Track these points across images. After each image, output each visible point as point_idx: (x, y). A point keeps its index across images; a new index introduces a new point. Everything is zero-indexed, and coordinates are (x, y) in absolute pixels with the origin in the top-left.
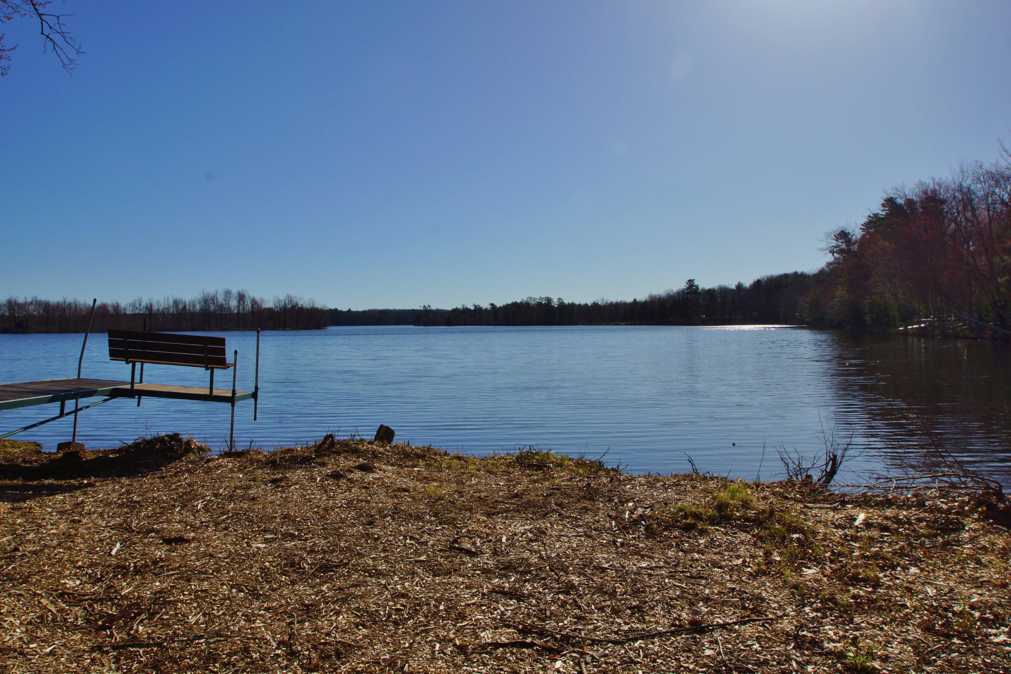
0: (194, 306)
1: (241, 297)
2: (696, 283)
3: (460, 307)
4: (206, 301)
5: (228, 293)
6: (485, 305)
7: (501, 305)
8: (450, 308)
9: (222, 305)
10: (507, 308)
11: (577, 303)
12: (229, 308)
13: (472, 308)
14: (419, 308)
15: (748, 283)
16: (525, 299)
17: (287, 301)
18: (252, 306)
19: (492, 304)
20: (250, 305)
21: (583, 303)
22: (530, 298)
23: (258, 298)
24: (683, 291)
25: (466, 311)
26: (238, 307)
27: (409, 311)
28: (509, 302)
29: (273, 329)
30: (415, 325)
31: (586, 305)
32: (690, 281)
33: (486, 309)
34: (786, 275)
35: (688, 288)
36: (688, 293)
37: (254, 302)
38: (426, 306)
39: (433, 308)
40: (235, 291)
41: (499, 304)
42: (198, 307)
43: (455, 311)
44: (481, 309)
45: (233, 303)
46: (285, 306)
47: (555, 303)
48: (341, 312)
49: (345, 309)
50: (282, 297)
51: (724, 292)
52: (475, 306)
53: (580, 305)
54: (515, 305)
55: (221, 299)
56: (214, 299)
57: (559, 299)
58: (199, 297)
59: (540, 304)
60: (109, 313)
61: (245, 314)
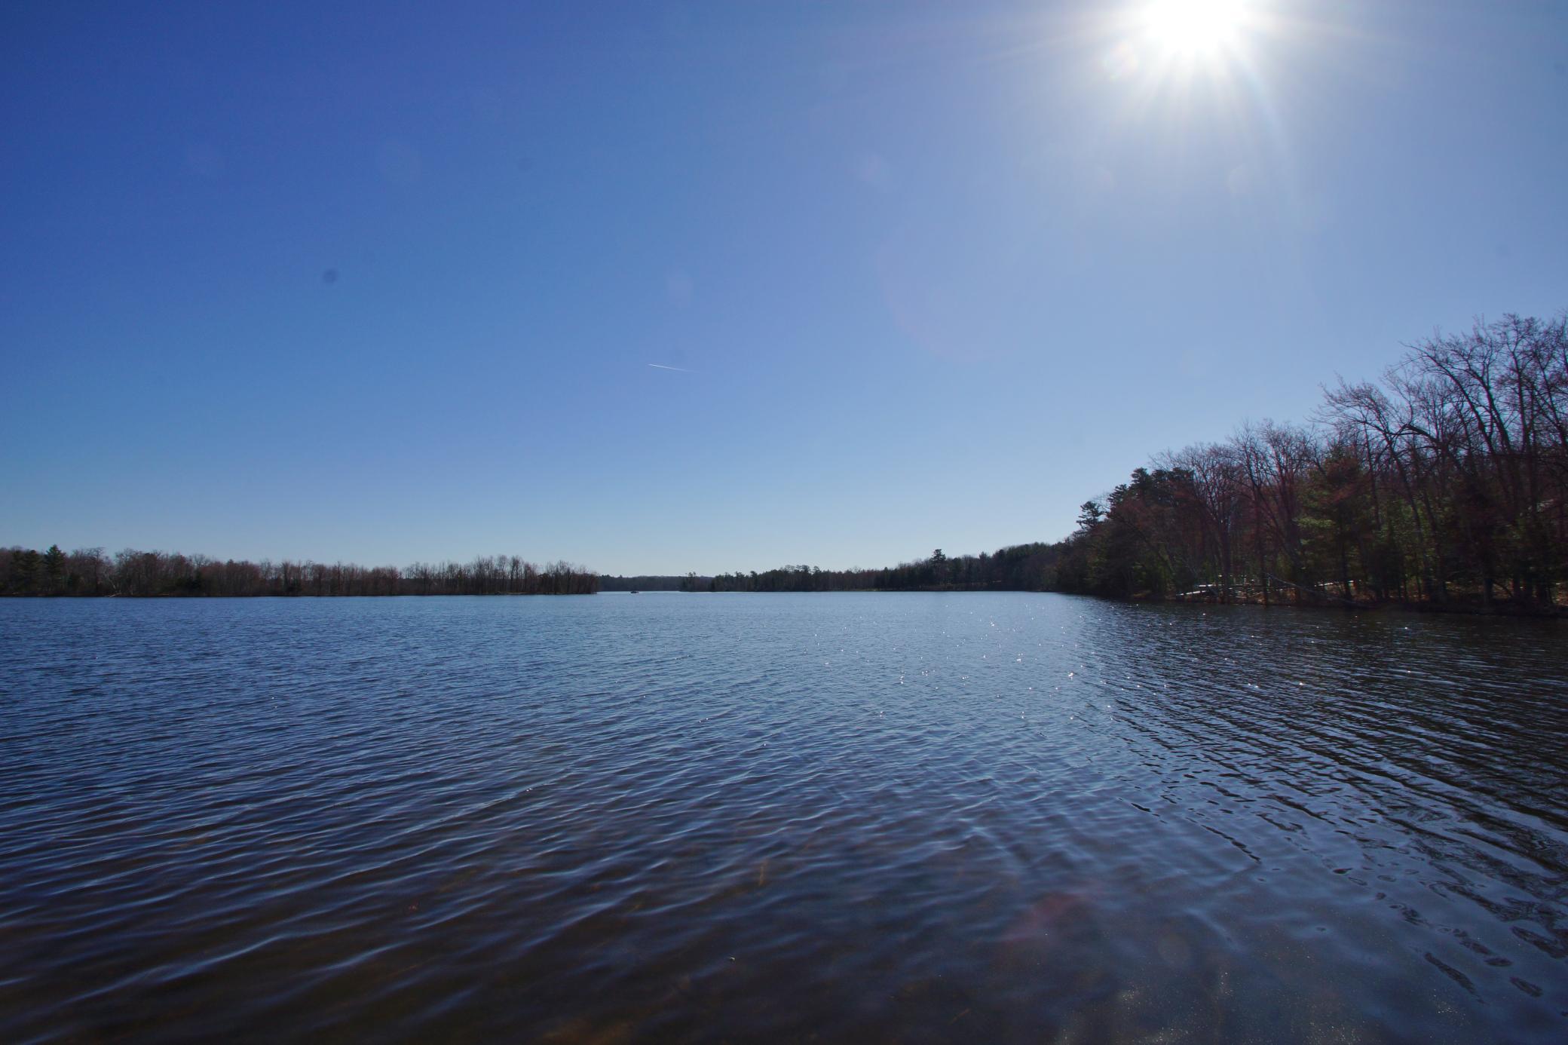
0: (469, 571)
1: (515, 563)
2: (943, 553)
3: (723, 574)
4: (480, 566)
5: (502, 559)
6: (747, 573)
7: (762, 573)
8: (713, 576)
9: (496, 571)
10: (766, 575)
11: (832, 571)
12: (503, 573)
13: (735, 576)
14: (685, 576)
15: (991, 553)
16: (784, 567)
17: (559, 567)
18: (526, 572)
19: (753, 572)
20: (523, 570)
21: (837, 570)
22: (789, 566)
23: (531, 564)
24: (931, 560)
25: (728, 578)
26: (512, 572)
27: (676, 578)
28: (769, 570)
29: (545, 594)
30: (681, 591)
31: (840, 573)
32: (937, 551)
33: (747, 577)
34: (1027, 546)
35: (935, 557)
36: (935, 562)
37: (527, 567)
38: (692, 573)
39: (698, 575)
40: (509, 557)
41: (759, 572)
42: (473, 572)
43: (719, 578)
44: (742, 576)
45: (508, 569)
46: (557, 571)
47: (812, 571)
48: (613, 578)
49: (617, 576)
50: (555, 563)
51: (969, 561)
52: (737, 574)
53: (834, 573)
54: (774, 572)
55: (495, 564)
56: (488, 565)
57: (816, 567)
58: (474, 562)
59: (797, 572)
60: (384, 577)
61: (517, 579)
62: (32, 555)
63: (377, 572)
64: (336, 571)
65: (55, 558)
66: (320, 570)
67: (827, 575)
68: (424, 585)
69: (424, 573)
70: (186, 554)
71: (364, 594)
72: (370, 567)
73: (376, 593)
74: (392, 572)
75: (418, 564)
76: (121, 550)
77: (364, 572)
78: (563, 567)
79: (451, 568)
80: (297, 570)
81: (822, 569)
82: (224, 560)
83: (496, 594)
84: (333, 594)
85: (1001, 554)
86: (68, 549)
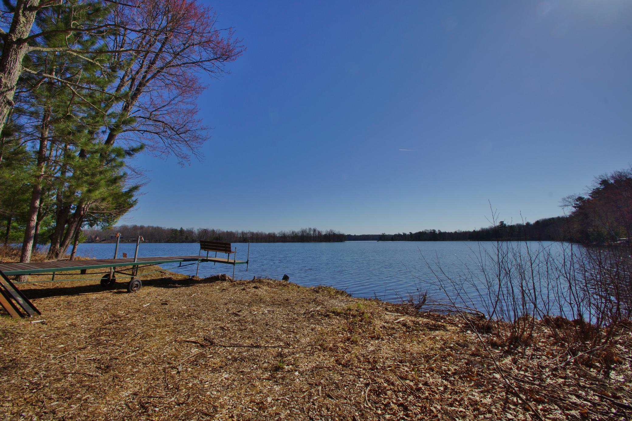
1: (315, 230)
2: (504, 223)
3: (397, 233)
4: (303, 232)
5: (310, 229)
6: (408, 233)
8: (393, 234)
9: (308, 233)
10: (416, 234)
11: (447, 231)
13: (402, 234)
14: (380, 234)
15: (532, 222)
16: (424, 230)
20: (317, 233)
21: (450, 231)
22: (426, 230)
23: (320, 231)
25: (399, 235)
27: (376, 235)
28: (418, 232)
29: (325, 242)
31: (452, 233)
32: (501, 222)
34: (553, 219)
35: (500, 225)
36: (500, 227)
37: (319, 232)
38: (383, 233)
39: (386, 234)
40: (312, 228)
41: (413, 232)
42: (300, 234)
43: (395, 235)
44: (406, 234)
45: (312, 233)
47: (437, 232)
48: (352, 236)
49: (353, 235)
50: (329, 230)
51: (519, 226)
53: (449, 233)
54: (420, 233)
55: (308, 231)
56: (305, 231)
57: (439, 230)
59: (431, 232)
60: (272, 236)
61: (316, 236)
62: (176, 230)
63: (269, 234)
64: (257, 234)
65: (182, 231)
66: (252, 234)
67: (445, 233)
68: (284, 239)
69: (284, 234)
70: (215, 229)
71: (266, 242)
72: (267, 233)
73: (269, 241)
74: (274, 234)
75: (282, 231)
76: (198, 228)
77: (265, 234)
78: (332, 232)
79: (293, 232)
80: (246, 234)
81: (442, 231)
82: (225, 231)
83: (308, 242)
84: (257, 242)
85: (537, 223)
86: (185, 228)
